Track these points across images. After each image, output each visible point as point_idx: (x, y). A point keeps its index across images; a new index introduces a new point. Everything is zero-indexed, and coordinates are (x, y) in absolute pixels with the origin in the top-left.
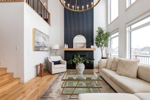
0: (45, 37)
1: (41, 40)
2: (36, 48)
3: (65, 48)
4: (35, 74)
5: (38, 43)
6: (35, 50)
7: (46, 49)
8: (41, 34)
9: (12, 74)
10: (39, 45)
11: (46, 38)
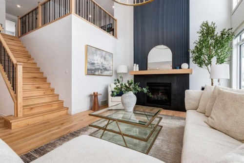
0: (105, 56)
1: (97, 60)
2: (90, 72)
3: (135, 70)
4: (89, 106)
5: (93, 64)
6: (87, 74)
7: (106, 73)
8: (99, 52)
9: (62, 102)
10: (94, 66)
11: (107, 56)
